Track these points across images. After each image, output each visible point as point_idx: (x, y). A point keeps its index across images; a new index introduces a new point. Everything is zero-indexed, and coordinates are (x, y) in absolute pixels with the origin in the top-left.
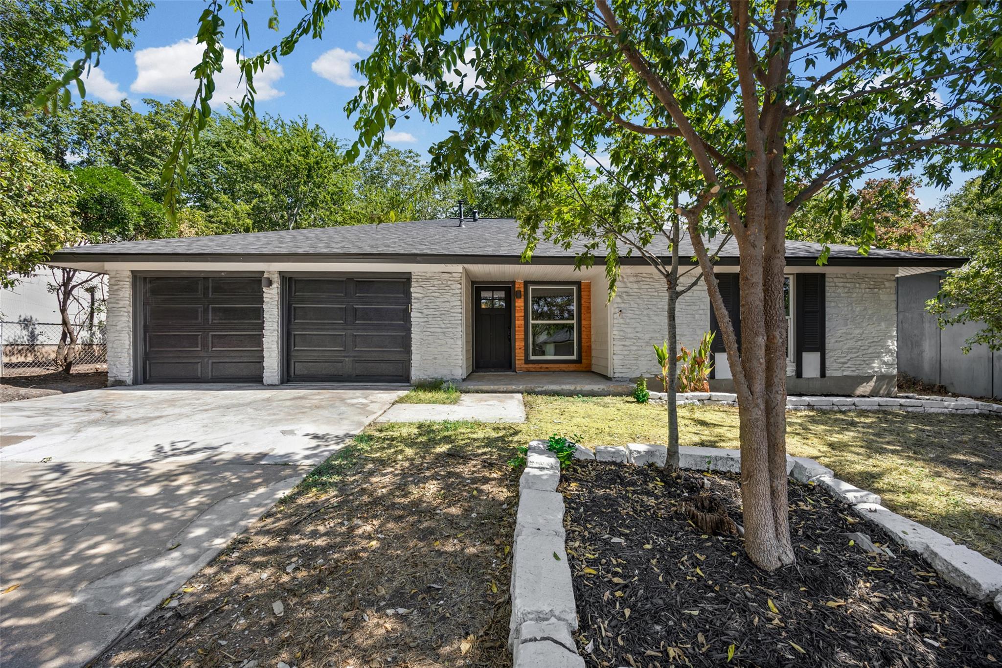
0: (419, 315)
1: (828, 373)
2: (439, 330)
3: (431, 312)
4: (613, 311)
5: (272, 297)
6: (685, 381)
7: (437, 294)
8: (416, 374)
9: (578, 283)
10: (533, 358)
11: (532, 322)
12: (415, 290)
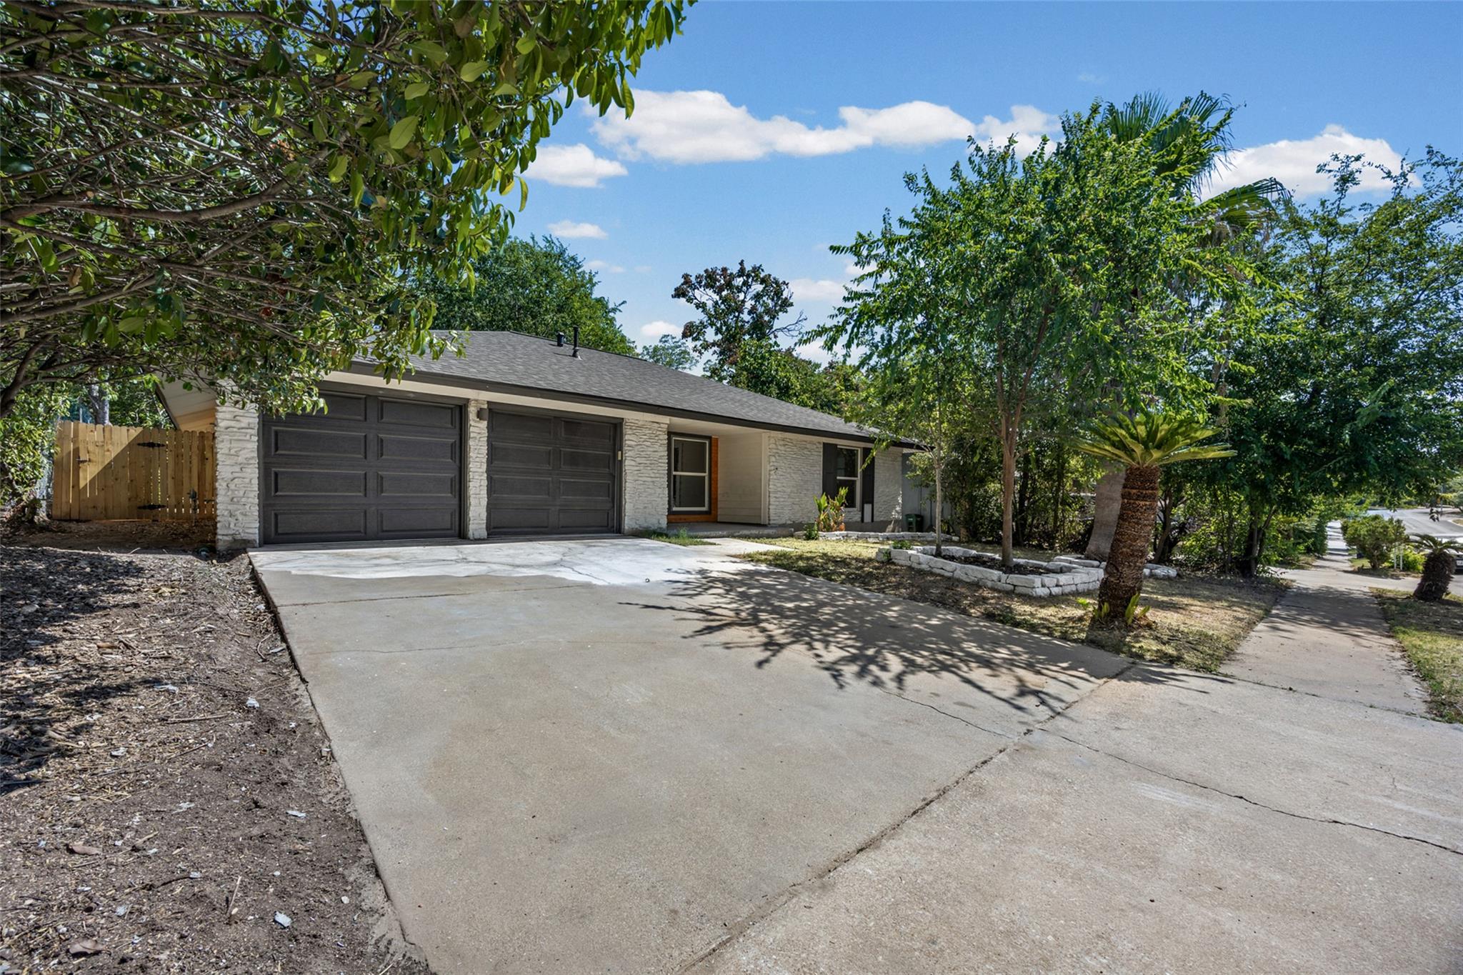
0: (633, 463)
1: (875, 519)
2: (649, 479)
3: (643, 461)
4: (768, 468)
5: (478, 431)
6: (832, 524)
7: (648, 444)
8: (628, 523)
9: (709, 438)
10: (675, 509)
11: (674, 473)
12: (629, 439)
